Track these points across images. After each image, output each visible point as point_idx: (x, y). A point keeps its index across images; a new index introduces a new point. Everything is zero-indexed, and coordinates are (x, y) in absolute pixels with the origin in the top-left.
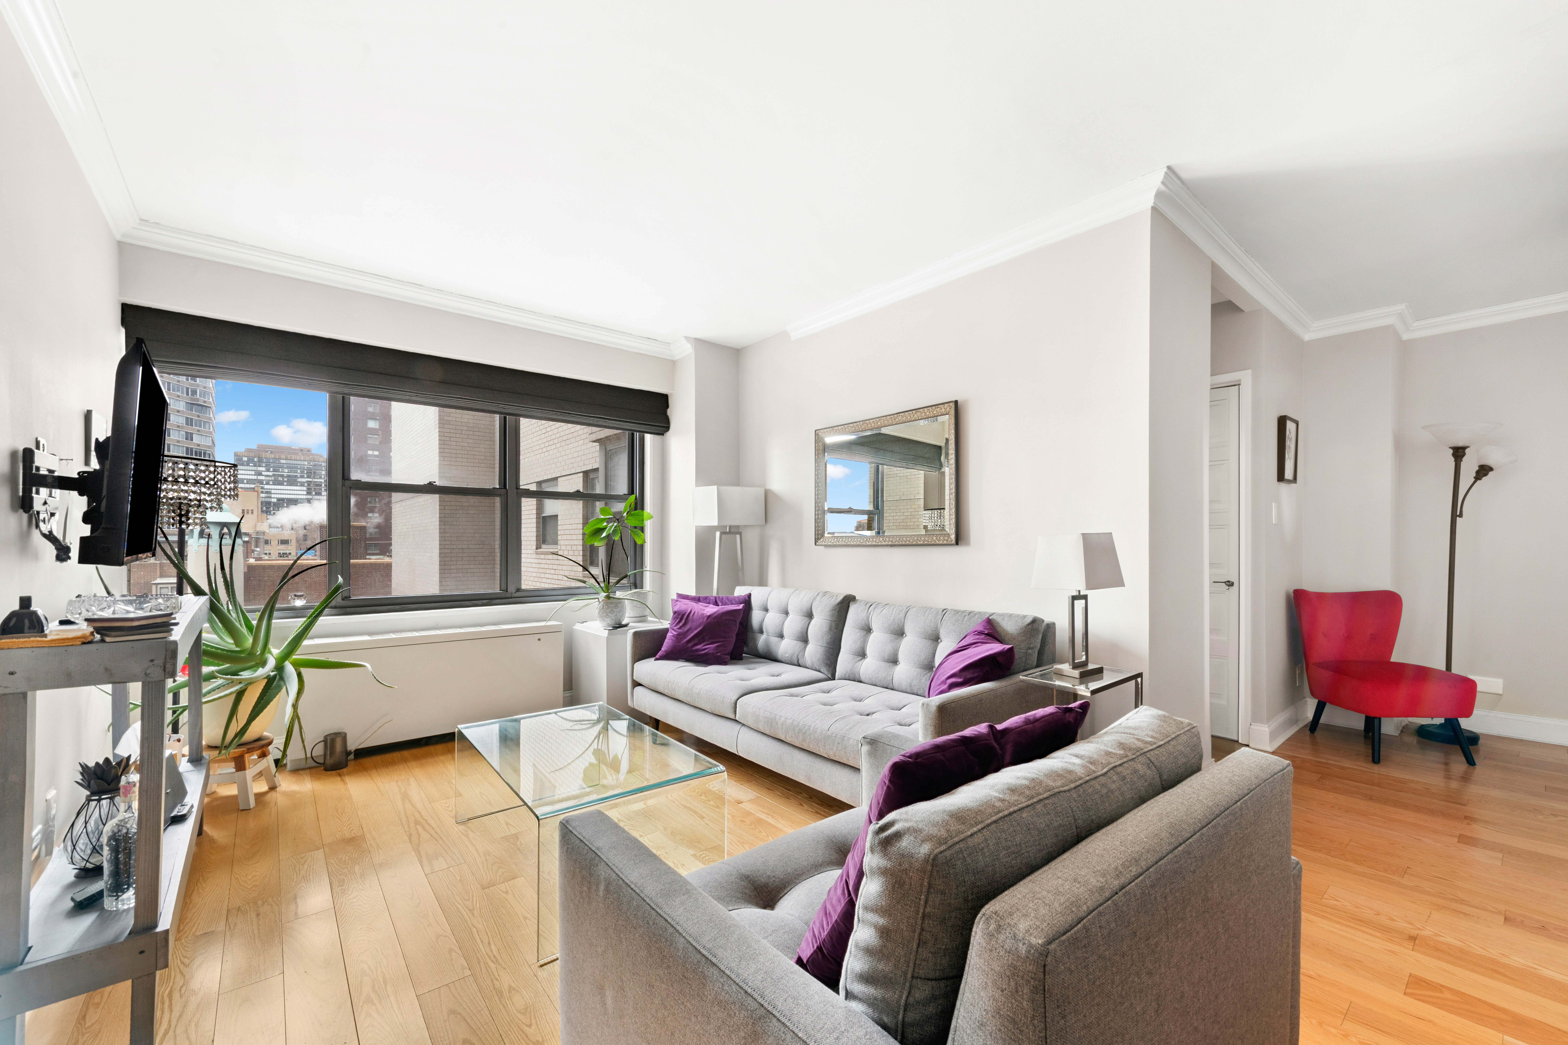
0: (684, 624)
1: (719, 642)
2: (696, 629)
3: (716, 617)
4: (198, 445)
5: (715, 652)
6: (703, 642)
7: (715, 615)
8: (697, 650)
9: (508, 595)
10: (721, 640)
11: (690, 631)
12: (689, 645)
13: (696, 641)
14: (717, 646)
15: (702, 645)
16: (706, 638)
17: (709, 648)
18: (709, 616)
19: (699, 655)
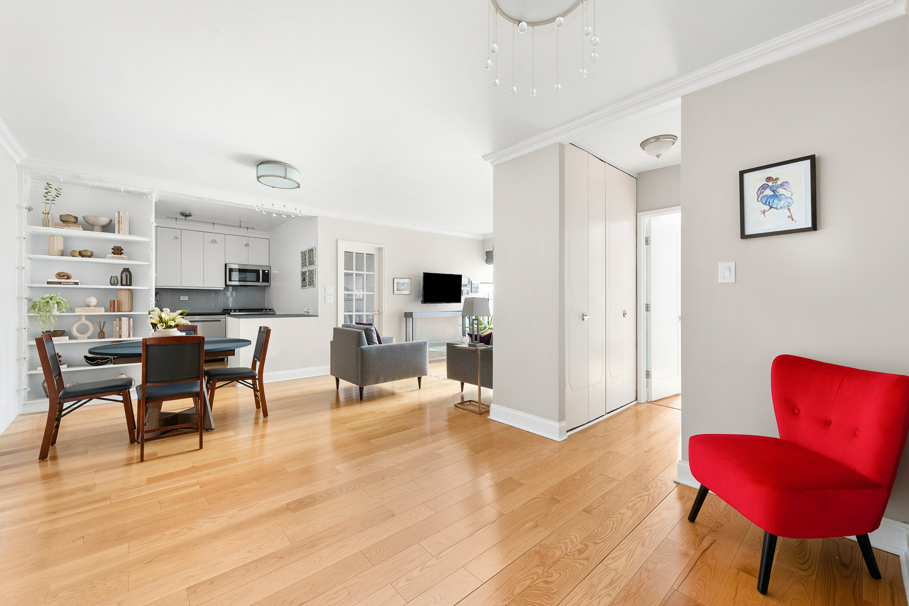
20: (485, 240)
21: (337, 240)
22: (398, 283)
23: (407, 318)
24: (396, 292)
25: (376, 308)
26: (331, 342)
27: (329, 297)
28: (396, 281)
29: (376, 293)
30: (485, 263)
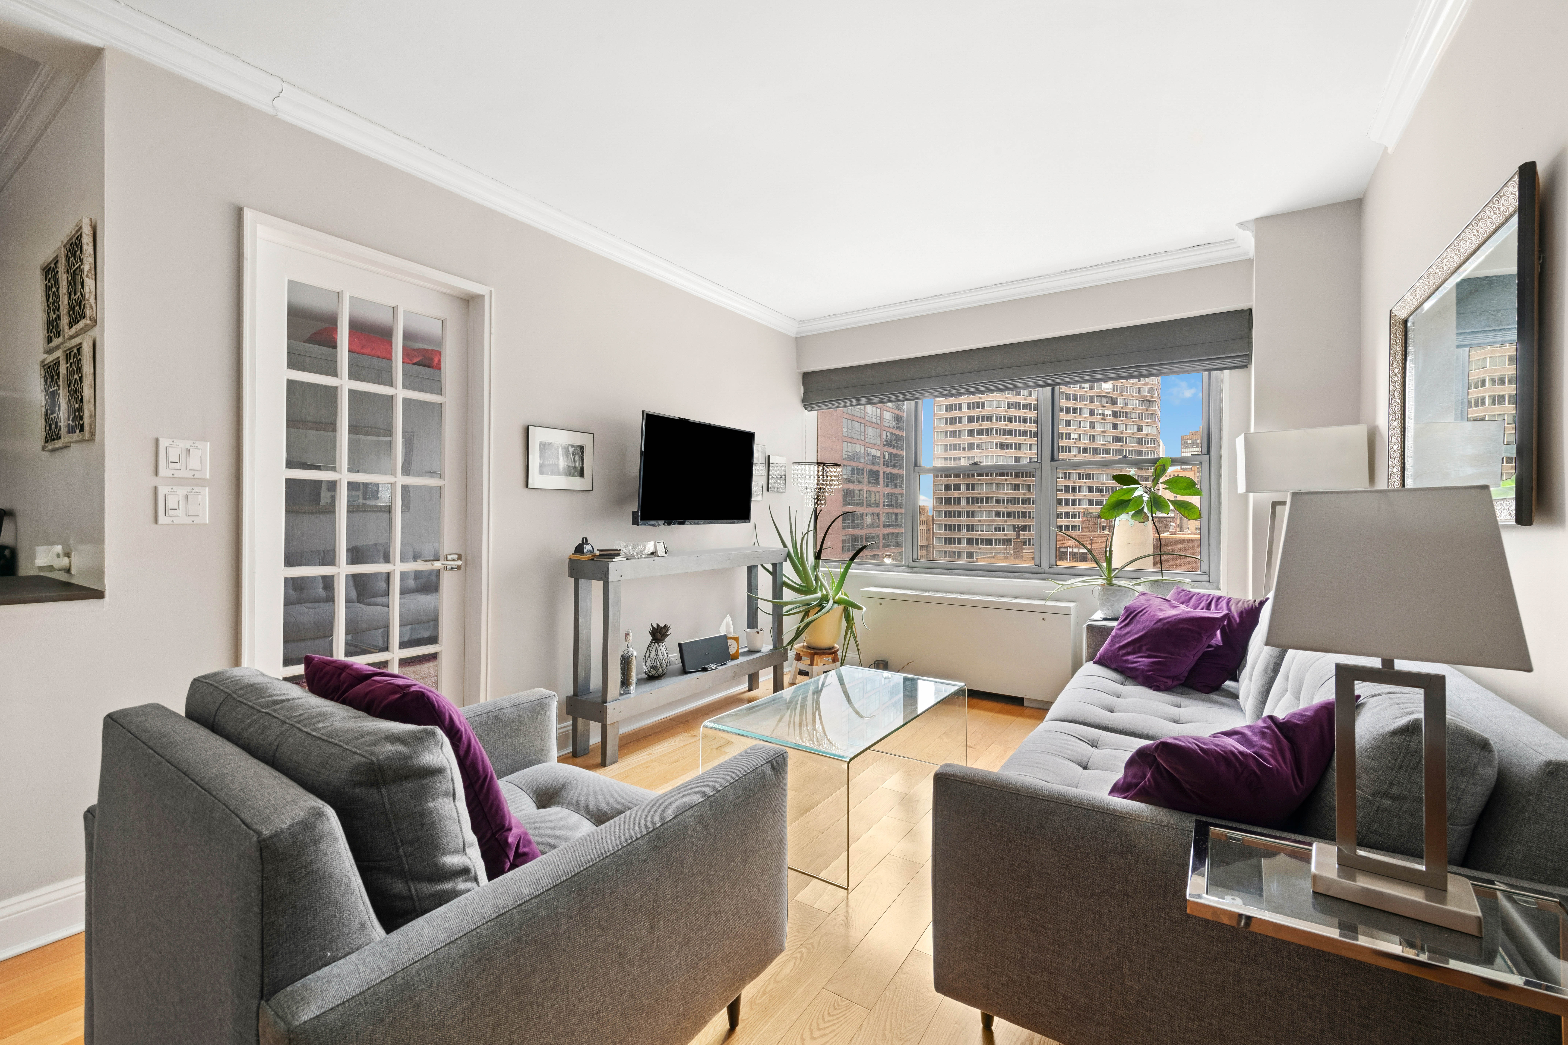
0: (1126, 625)
1: (1160, 657)
2: (1136, 633)
3: (1168, 622)
4: (1147, 435)
5: (1146, 668)
6: (1139, 652)
7: (1170, 619)
8: (1126, 661)
9: (1040, 570)
10: (1163, 655)
11: (1128, 635)
12: (1121, 652)
13: (1130, 649)
14: (1153, 663)
15: (1135, 656)
16: (1144, 648)
17: (1142, 661)
18: (1161, 620)
19: (1128, 668)
20: (805, 336)
21: (239, 213)
22: (543, 446)
23: (582, 582)
24: (536, 480)
25: (449, 544)
26: (90, 814)
27: (182, 491)
28: (538, 436)
29: (449, 484)
30: (800, 407)
